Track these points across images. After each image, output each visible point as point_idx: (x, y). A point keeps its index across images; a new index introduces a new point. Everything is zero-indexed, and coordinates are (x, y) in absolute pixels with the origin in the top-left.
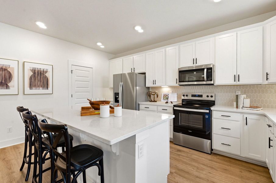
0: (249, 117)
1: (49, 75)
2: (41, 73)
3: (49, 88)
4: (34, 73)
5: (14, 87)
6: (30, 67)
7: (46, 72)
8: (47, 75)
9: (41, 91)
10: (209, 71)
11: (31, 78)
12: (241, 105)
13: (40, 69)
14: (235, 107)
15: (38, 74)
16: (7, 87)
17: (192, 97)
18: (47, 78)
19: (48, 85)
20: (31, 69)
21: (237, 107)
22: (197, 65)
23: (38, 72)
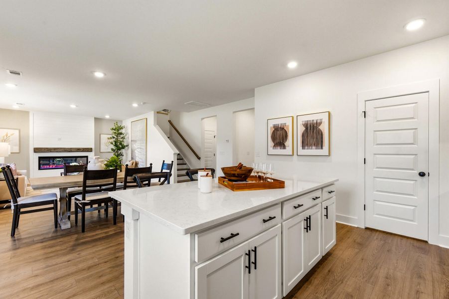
1: (324, 128)
2: (313, 126)
3: (324, 147)
4: (307, 128)
5: (288, 146)
6: (303, 121)
7: (320, 123)
8: (321, 127)
9: (313, 151)
11: (303, 135)
13: (313, 120)
15: (310, 129)
16: (284, 147)
18: (322, 133)
19: (322, 142)
20: (304, 123)
23: (310, 126)
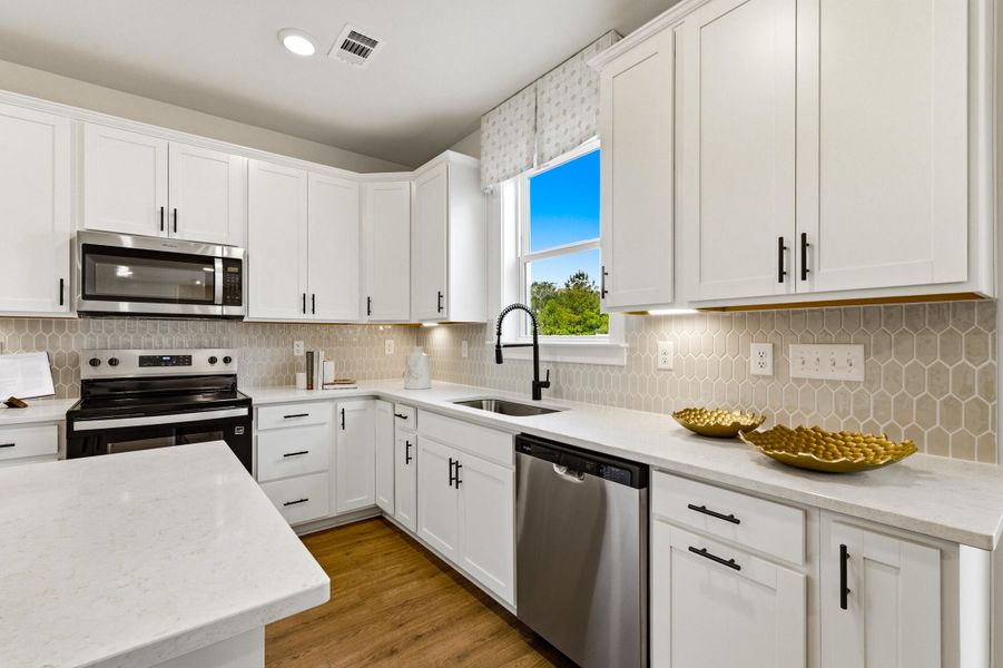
0: (350, 406)
10: (230, 269)
12: (318, 380)
14: (305, 385)
17: (140, 365)
21: (310, 386)
22: (176, 236)
